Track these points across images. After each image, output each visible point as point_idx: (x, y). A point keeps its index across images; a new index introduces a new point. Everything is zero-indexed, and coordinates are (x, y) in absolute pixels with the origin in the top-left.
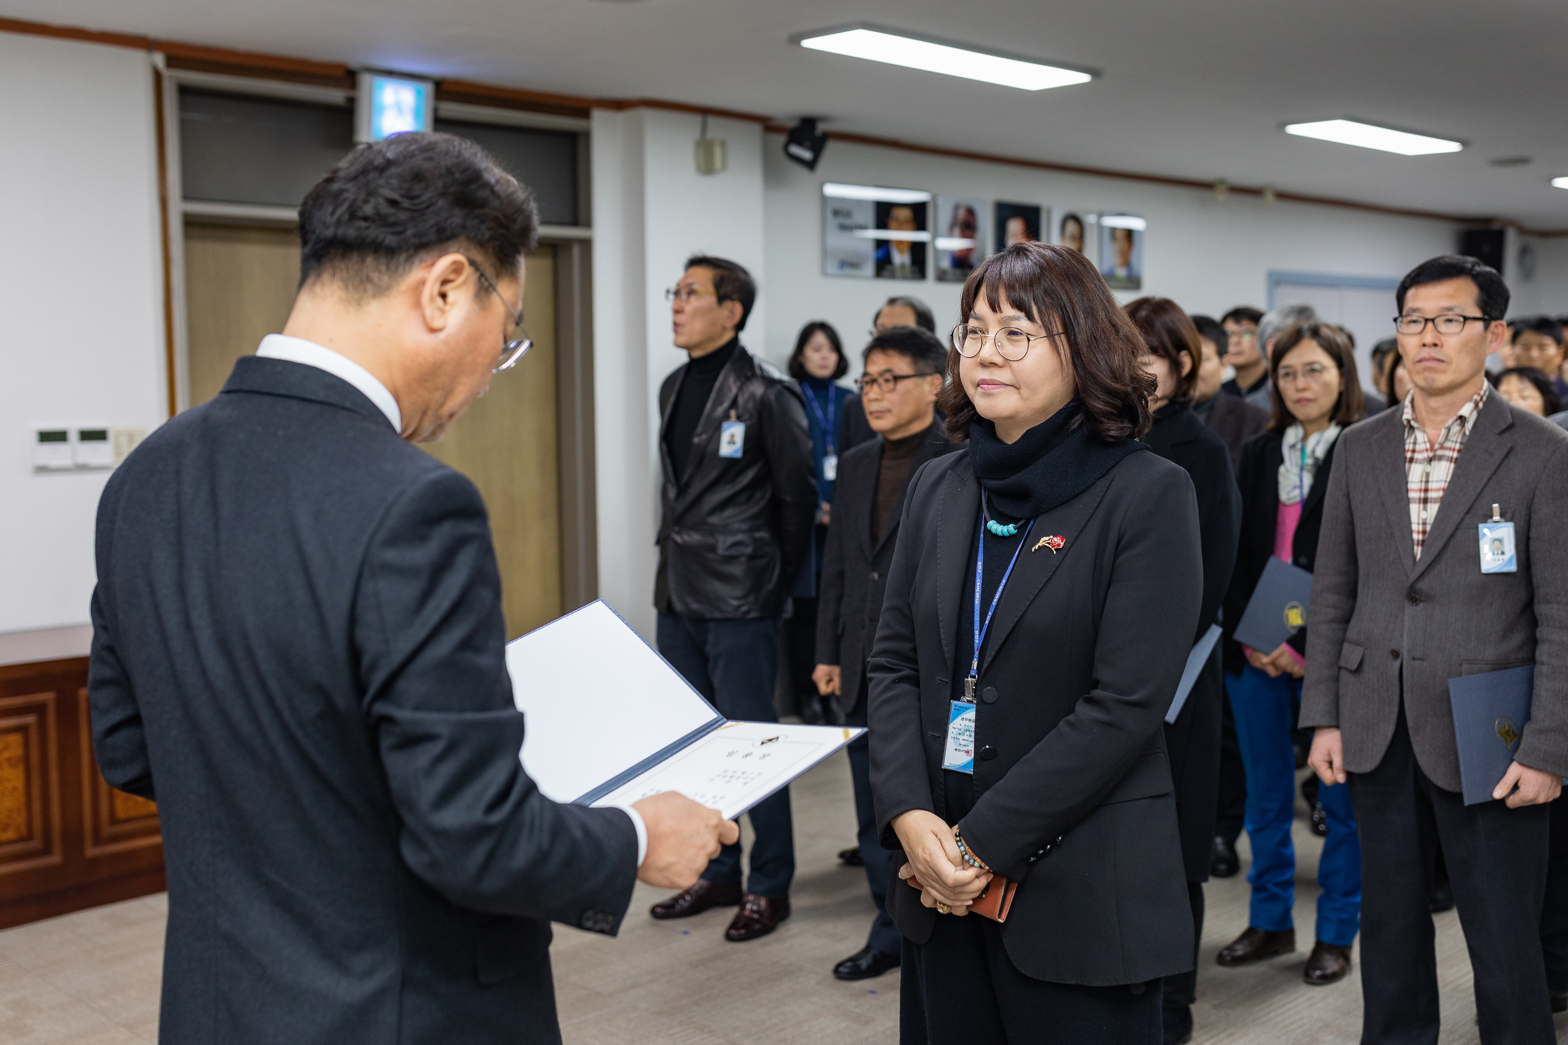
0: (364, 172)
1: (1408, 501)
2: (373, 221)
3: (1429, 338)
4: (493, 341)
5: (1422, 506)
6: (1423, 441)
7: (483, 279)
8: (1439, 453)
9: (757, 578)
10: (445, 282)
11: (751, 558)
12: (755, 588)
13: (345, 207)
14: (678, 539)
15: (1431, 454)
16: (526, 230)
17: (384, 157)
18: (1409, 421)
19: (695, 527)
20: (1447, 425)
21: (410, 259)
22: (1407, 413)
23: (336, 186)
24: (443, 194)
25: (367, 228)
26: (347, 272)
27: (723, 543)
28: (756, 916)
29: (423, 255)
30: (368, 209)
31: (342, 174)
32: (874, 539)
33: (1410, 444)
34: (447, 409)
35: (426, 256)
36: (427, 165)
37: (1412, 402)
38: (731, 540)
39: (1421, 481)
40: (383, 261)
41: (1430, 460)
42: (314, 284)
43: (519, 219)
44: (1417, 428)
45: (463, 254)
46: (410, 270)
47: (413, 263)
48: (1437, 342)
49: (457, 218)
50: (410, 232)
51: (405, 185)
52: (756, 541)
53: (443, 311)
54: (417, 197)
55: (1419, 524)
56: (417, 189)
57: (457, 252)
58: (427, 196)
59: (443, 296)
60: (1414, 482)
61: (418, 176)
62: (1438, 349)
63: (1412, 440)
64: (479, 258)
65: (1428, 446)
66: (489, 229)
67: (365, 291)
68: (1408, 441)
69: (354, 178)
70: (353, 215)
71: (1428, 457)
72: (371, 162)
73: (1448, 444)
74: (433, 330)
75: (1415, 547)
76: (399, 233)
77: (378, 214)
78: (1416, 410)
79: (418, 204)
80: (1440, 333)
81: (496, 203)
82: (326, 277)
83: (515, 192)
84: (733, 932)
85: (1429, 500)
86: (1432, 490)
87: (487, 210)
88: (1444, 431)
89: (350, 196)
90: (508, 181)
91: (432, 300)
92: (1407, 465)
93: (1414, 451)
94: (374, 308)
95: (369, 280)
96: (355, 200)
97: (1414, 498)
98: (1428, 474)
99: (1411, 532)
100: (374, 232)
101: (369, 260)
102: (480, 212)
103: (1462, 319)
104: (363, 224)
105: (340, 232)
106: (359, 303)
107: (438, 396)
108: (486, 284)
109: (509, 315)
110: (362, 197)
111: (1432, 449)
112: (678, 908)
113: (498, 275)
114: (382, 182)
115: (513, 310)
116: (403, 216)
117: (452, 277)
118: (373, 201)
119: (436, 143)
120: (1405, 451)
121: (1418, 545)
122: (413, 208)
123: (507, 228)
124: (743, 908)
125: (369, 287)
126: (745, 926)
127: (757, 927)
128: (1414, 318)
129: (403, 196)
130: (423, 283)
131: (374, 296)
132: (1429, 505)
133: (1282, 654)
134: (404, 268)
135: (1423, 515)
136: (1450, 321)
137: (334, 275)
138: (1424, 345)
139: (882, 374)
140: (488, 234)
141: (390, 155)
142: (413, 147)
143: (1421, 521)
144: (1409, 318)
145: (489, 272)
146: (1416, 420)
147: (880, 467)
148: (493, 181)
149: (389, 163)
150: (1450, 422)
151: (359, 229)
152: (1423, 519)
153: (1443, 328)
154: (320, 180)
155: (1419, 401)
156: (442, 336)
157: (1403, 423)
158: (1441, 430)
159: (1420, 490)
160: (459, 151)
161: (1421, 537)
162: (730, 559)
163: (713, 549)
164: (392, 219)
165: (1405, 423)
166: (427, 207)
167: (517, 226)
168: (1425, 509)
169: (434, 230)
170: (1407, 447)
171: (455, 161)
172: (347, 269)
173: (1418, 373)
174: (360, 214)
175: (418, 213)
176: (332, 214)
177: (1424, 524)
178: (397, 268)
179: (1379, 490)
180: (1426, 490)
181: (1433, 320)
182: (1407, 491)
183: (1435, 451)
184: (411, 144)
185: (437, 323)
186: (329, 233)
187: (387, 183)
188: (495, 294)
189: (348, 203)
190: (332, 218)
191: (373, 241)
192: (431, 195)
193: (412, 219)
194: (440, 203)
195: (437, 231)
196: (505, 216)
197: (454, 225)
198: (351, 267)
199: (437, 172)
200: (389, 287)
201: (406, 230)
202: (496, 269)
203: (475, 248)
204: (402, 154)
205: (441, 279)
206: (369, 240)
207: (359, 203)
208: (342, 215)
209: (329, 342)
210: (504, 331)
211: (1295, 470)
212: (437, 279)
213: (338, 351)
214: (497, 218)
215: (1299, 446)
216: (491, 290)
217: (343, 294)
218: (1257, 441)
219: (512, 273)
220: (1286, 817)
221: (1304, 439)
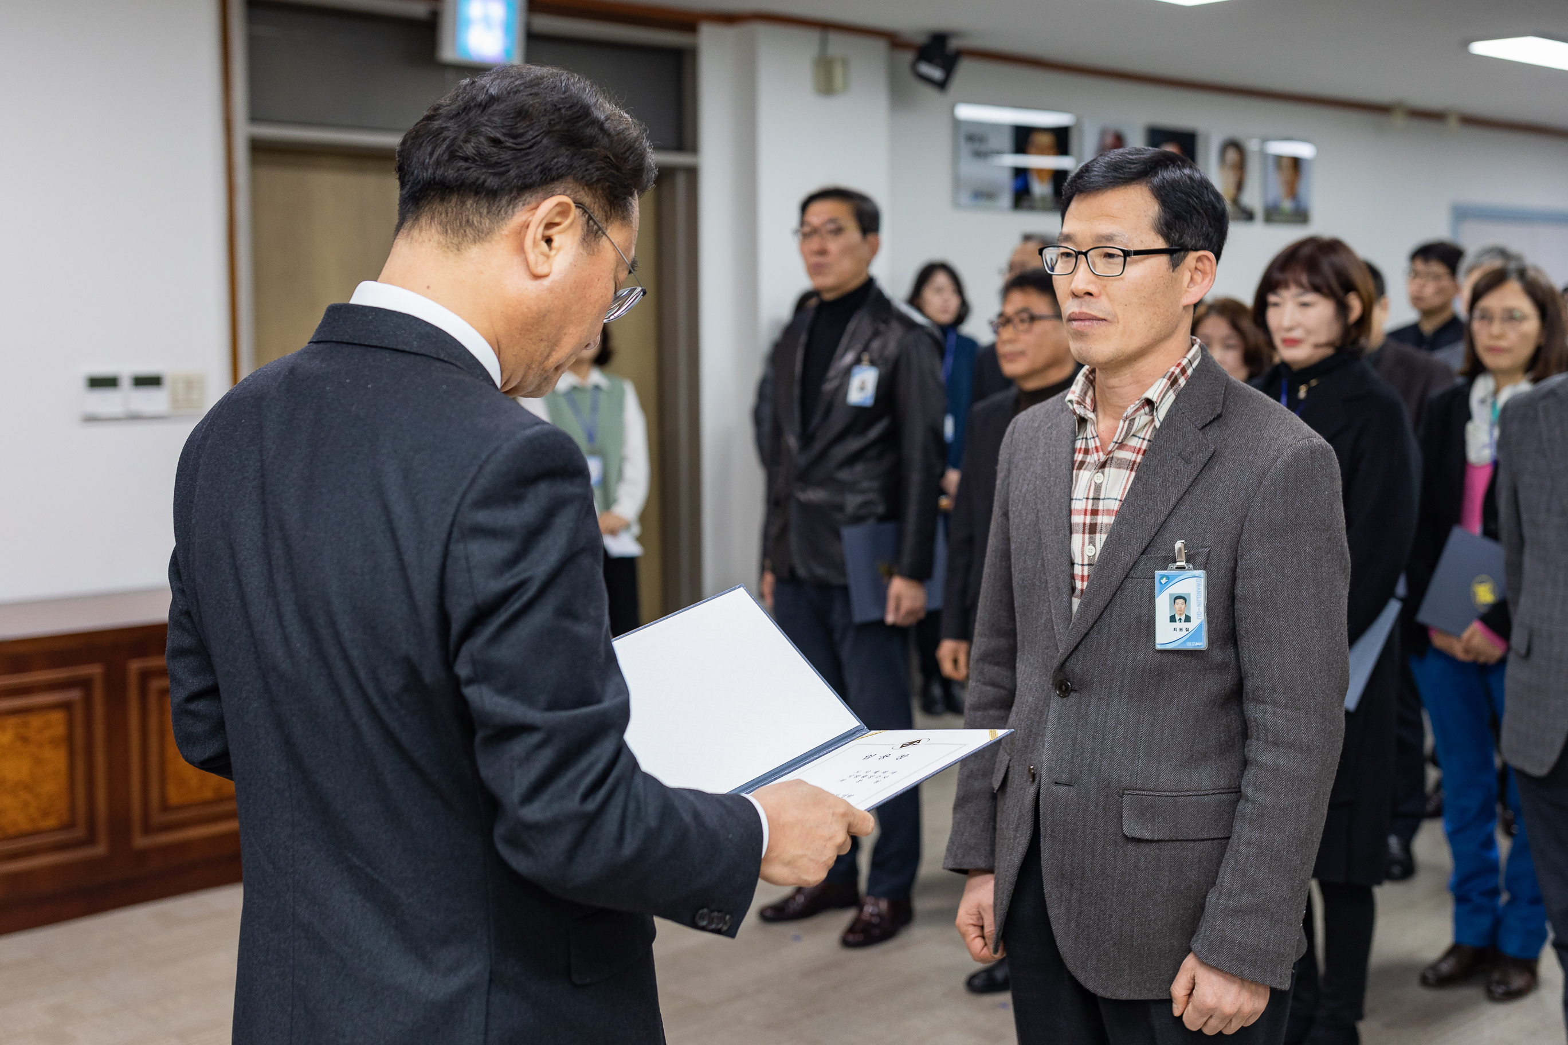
0: (466, 109)
2: (474, 161)
4: (603, 289)
7: (591, 222)
10: (550, 225)
11: (882, 519)
13: (444, 146)
14: (801, 497)
17: (485, 92)
19: (820, 484)
21: (512, 201)
23: (436, 124)
24: (548, 132)
25: (467, 169)
26: (446, 215)
27: (852, 502)
28: (876, 920)
29: (527, 196)
30: (469, 149)
31: (442, 112)
35: (530, 198)
36: (532, 101)
38: (860, 499)
40: (484, 203)
43: (632, 158)
45: (568, 196)
46: (513, 213)
47: (515, 205)
49: (563, 157)
50: (512, 173)
51: (508, 123)
53: (548, 257)
54: (521, 135)
56: (521, 127)
57: (564, 193)
58: (531, 133)
59: (549, 241)
61: (522, 113)
64: (587, 199)
66: (598, 169)
67: (465, 235)
69: (456, 116)
70: (453, 155)
72: (472, 98)
74: (537, 277)
76: (502, 174)
77: (479, 154)
79: (520, 144)
81: (605, 141)
82: (424, 221)
83: (628, 127)
84: (851, 937)
87: (595, 149)
90: (620, 117)
91: (536, 244)
94: (475, 252)
95: (469, 224)
96: (455, 138)
100: (474, 173)
101: (469, 203)
102: (588, 150)
104: (462, 164)
105: (439, 173)
106: (458, 248)
107: (543, 346)
108: (595, 228)
109: (620, 261)
110: (462, 137)
112: (788, 909)
113: (607, 219)
114: (484, 119)
115: (625, 257)
117: (557, 220)
118: (474, 140)
119: (542, 78)
122: (516, 147)
123: (618, 168)
124: (861, 911)
125: (469, 231)
126: (863, 931)
127: (876, 931)
129: (505, 135)
130: (526, 226)
131: (474, 241)
133: (1474, 636)
134: (506, 212)
137: (432, 218)
139: (1017, 314)
140: (596, 175)
141: (492, 91)
142: (519, 82)
145: (598, 215)
148: (603, 117)
149: (493, 99)
151: (459, 169)
154: (420, 117)
156: (546, 282)
160: (567, 86)
163: (840, 508)
164: (494, 159)
166: (531, 147)
167: (629, 166)
169: (539, 168)
171: (562, 96)
172: (446, 211)
174: (460, 154)
175: (522, 153)
176: (431, 154)
178: (499, 211)
184: (514, 79)
185: (541, 270)
186: (428, 174)
187: (489, 121)
188: (604, 238)
189: (447, 142)
190: (430, 158)
191: (474, 183)
192: (536, 134)
193: (515, 159)
194: (545, 141)
195: (541, 172)
196: (616, 156)
197: (560, 165)
198: (450, 209)
199: (542, 108)
200: (490, 232)
201: (508, 171)
202: (606, 212)
203: (583, 189)
204: (506, 89)
205: (545, 222)
206: (468, 182)
207: (460, 142)
208: (441, 155)
209: (427, 290)
210: (615, 279)
211: (1485, 427)
212: (541, 222)
213: (436, 299)
214: (607, 157)
215: (1489, 401)
216: (600, 233)
217: (442, 238)
218: (1443, 396)
219: (624, 218)
220: (1488, 816)
221: (1496, 392)
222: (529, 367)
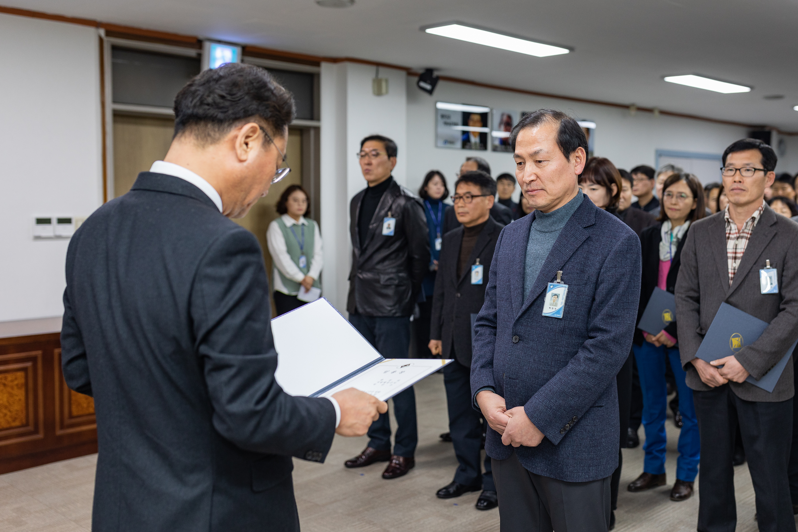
0: (208, 81)
1: (727, 258)
2: (212, 106)
3: (737, 178)
4: (271, 168)
5: (733, 260)
6: (734, 228)
7: (267, 137)
8: (742, 235)
9: (400, 297)
10: (247, 137)
11: (397, 286)
12: (399, 301)
13: (198, 98)
14: (361, 276)
15: (738, 235)
16: (289, 114)
17: (218, 74)
18: (728, 219)
19: (369, 271)
20: (747, 221)
21: (230, 125)
22: (727, 215)
23: (193, 88)
24: (247, 94)
25: (209, 109)
26: (198, 131)
27: (383, 278)
28: (398, 466)
29: (236, 123)
30: (210, 100)
31: (197, 82)
32: (458, 276)
33: (728, 230)
34: (247, 201)
35: (238, 124)
36: (239, 79)
37: (729, 210)
38: (387, 277)
39: (733, 248)
40: (216, 126)
41: (738, 238)
42: (181, 136)
43: (286, 107)
44: (732, 223)
45: (256, 123)
46: (230, 131)
47: (231, 127)
48: (741, 180)
49: (254, 105)
50: (230, 112)
51: (229, 88)
52: (399, 277)
53: (246, 152)
54: (235, 94)
55: (732, 269)
56: (235, 90)
57: (254, 122)
58: (239, 94)
59: (247, 144)
60: (730, 249)
61: (235, 84)
62: (741, 184)
63: (729, 228)
64: (265, 126)
65: (737, 231)
66: (270, 112)
67: (207, 141)
68: (727, 229)
69: (204, 84)
70: (202, 103)
71: (737, 237)
72: (212, 77)
73: (746, 231)
74: (241, 161)
75: (730, 281)
76: (225, 112)
77: (214, 102)
78: (731, 213)
79: (234, 98)
80: (742, 176)
81: (274, 99)
82: (187, 133)
83: (284, 93)
84: (386, 474)
85: (737, 258)
86: (738, 253)
87: (269, 102)
88: (745, 224)
89: (200, 93)
90: (280, 88)
91: (241, 145)
92: (727, 240)
93: (730, 234)
94: (211, 149)
95: (209, 135)
96: (203, 95)
97: (729, 257)
98: (736, 245)
99: (728, 273)
100: (212, 111)
101: (209, 125)
102: (266, 103)
103: (753, 170)
104: (207, 107)
105: (196, 111)
106: (203, 147)
107: (242, 194)
108: (268, 139)
109: (279, 155)
110: (207, 94)
111: (739, 232)
112: (359, 462)
113: (274, 135)
114: (217, 86)
115: (281, 153)
116: (227, 104)
117: (251, 135)
118: (212, 96)
119: (245, 68)
120: (726, 234)
121: (731, 280)
122: (232, 100)
123: (279, 112)
124: (391, 462)
125: (209, 139)
126: (392, 471)
127: (398, 471)
128: (731, 168)
129: (227, 94)
130: (236, 137)
131: (211, 144)
132: (737, 260)
133: (662, 336)
134: (227, 130)
135: (734, 265)
136: (748, 170)
137: (191, 132)
138: (735, 182)
139: (465, 194)
140: (270, 114)
141: (221, 74)
142: (233, 70)
143: (733, 268)
144: (728, 168)
145: (270, 132)
146: (730, 218)
147: (462, 241)
148: (273, 88)
149: (221, 77)
150: (748, 219)
151: (205, 110)
152: (734, 267)
153: (744, 173)
154: (186, 85)
155: (732, 209)
156: (245, 164)
157: (725, 220)
158: (744, 224)
159: (733, 253)
160: (256, 73)
161: (733, 276)
162: (386, 286)
163: (378, 281)
164: (222, 105)
165: (726, 220)
166: (239, 100)
167: (284, 111)
168: (735, 262)
169: (243, 111)
170: (726, 232)
171: (254, 77)
172: (198, 129)
173: (732, 196)
174: (205, 102)
175: (235, 102)
176: (191, 102)
177: (734, 269)
178: (223, 130)
179: (713, 253)
180: (736, 253)
181: (739, 170)
182: (727, 253)
183: (740, 233)
184: (232, 69)
185: (243, 158)
186: (190, 111)
187: (219, 87)
188: (272, 144)
189: (199, 96)
190: (191, 104)
191: (212, 116)
192: (242, 94)
193: (232, 105)
194: (246, 97)
196: (279, 106)
197: (253, 109)
198: (200, 128)
199: (245, 82)
200: (219, 139)
201: (228, 111)
202: (274, 132)
203: (263, 121)
204: (228, 73)
205: (245, 135)
206: (209, 115)
207: (205, 97)
208: (196, 102)
209: (187, 166)
210: (277, 163)
211: (668, 244)
212: (243, 135)
213: (192, 170)
214: (274, 106)
215: (669, 232)
216: (270, 142)
217: (195, 142)
218: (648, 230)
219: (282, 135)
220: (663, 417)
221: (672, 229)
222: (236, 203)
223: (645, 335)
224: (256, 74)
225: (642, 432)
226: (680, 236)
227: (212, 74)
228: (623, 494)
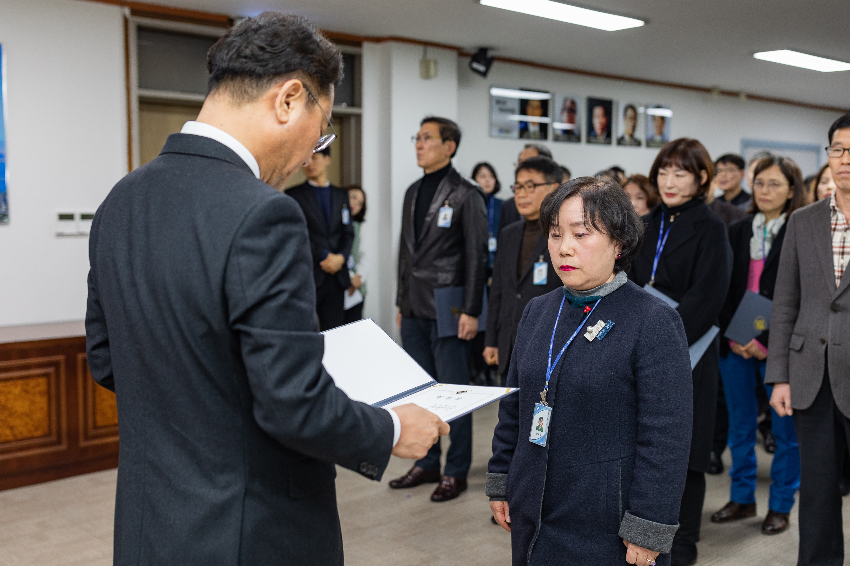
0: (246, 31)
1: (832, 253)
2: (250, 58)
3: (845, 160)
4: (314, 131)
5: (840, 256)
6: (842, 218)
7: (310, 96)
10: (289, 96)
13: (234, 50)
14: (416, 275)
15: (846, 226)
16: (335, 70)
17: (257, 24)
18: (833, 207)
19: (425, 268)
21: (270, 81)
22: (832, 203)
23: (229, 40)
24: (290, 45)
25: (246, 63)
26: (234, 87)
27: (441, 277)
28: (448, 488)
29: (277, 79)
30: (247, 52)
31: (233, 33)
32: (519, 275)
33: (833, 220)
35: (279, 80)
36: (281, 28)
37: (835, 197)
38: (445, 276)
39: (841, 242)
40: (254, 81)
41: (846, 230)
42: (215, 93)
43: (332, 63)
44: (839, 211)
45: (299, 80)
46: (270, 87)
47: (270, 84)
49: (297, 59)
50: (270, 66)
51: (269, 39)
53: (287, 112)
54: (276, 46)
55: (838, 267)
56: (276, 41)
57: (297, 78)
58: (281, 45)
59: (288, 104)
60: (836, 243)
61: (276, 35)
63: (835, 218)
64: (309, 83)
65: (845, 221)
66: (315, 67)
67: (243, 98)
69: (241, 35)
70: (239, 55)
71: (845, 228)
72: (250, 27)
74: (282, 123)
75: (836, 280)
76: (265, 66)
77: (253, 55)
78: (837, 200)
79: (275, 50)
81: (320, 52)
82: (221, 90)
83: (330, 48)
84: (435, 497)
85: (845, 253)
86: (846, 247)
87: (314, 56)
89: (237, 44)
90: (326, 42)
91: (281, 105)
92: (832, 232)
93: (836, 224)
94: (248, 108)
95: (246, 92)
96: (240, 46)
97: (836, 252)
98: (844, 238)
99: (834, 271)
100: (250, 65)
101: (246, 81)
102: (310, 56)
104: (244, 60)
105: (231, 64)
106: (239, 105)
107: (282, 160)
108: (312, 99)
109: (324, 119)
110: (244, 45)
111: (847, 223)
112: (405, 483)
113: (319, 94)
114: (256, 36)
115: (326, 117)
116: (267, 56)
117: (293, 93)
118: (250, 47)
119: (287, 17)
120: (831, 224)
121: (838, 279)
122: (273, 52)
123: (325, 67)
124: (441, 483)
125: (246, 96)
126: (442, 494)
127: (449, 494)
128: (838, 148)
129: (267, 45)
130: (276, 95)
131: (248, 102)
132: (845, 256)
133: (752, 345)
134: (266, 87)
135: (842, 261)
137: (226, 88)
138: (843, 164)
139: (526, 183)
140: (314, 70)
141: (261, 23)
142: (275, 19)
144: (834, 148)
145: (314, 91)
146: (837, 206)
147: (523, 236)
148: (318, 40)
149: (260, 27)
151: (242, 63)
152: (841, 264)
155: (839, 196)
156: (286, 126)
157: (830, 208)
159: (840, 247)
161: (840, 274)
163: (435, 280)
164: (261, 58)
166: (281, 52)
167: (331, 67)
168: (843, 258)
169: (284, 65)
170: (832, 222)
171: (298, 27)
172: (234, 85)
173: (839, 180)
174: (243, 54)
175: (276, 55)
176: (227, 54)
177: (842, 267)
178: (262, 86)
179: (815, 247)
180: (843, 247)
181: (848, 150)
182: (832, 247)
184: (273, 18)
185: (284, 119)
186: (225, 65)
187: (259, 37)
188: (317, 105)
189: (236, 48)
190: (226, 56)
191: (249, 70)
192: (283, 45)
193: (272, 58)
194: (288, 50)
195: (286, 66)
196: (325, 60)
197: (295, 63)
198: (236, 84)
199: (287, 33)
200: (257, 97)
201: (268, 64)
202: (318, 90)
203: (307, 77)
204: (268, 22)
205: (287, 93)
206: (247, 69)
207: (243, 48)
208: (233, 55)
209: (221, 126)
210: (321, 127)
211: (760, 240)
212: (285, 93)
213: (226, 131)
214: (320, 60)
215: (763, 227)
216: (315, 102)
217: (230, 100)
218: (737, 224)
219: (327, 94)
220: (752, 439)
221: (766, 222)
222: (274, 171)
223: (732, 345)
224: (300, 24)
225: (727, 457)
226: (775, 230)
227: (251, 23)
228: (706, 526)
